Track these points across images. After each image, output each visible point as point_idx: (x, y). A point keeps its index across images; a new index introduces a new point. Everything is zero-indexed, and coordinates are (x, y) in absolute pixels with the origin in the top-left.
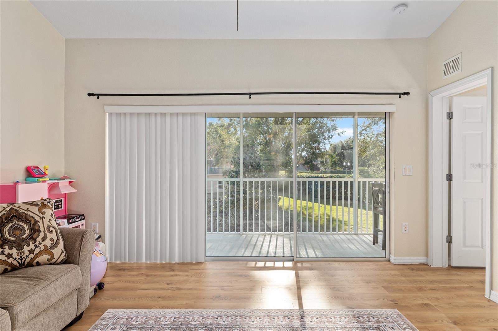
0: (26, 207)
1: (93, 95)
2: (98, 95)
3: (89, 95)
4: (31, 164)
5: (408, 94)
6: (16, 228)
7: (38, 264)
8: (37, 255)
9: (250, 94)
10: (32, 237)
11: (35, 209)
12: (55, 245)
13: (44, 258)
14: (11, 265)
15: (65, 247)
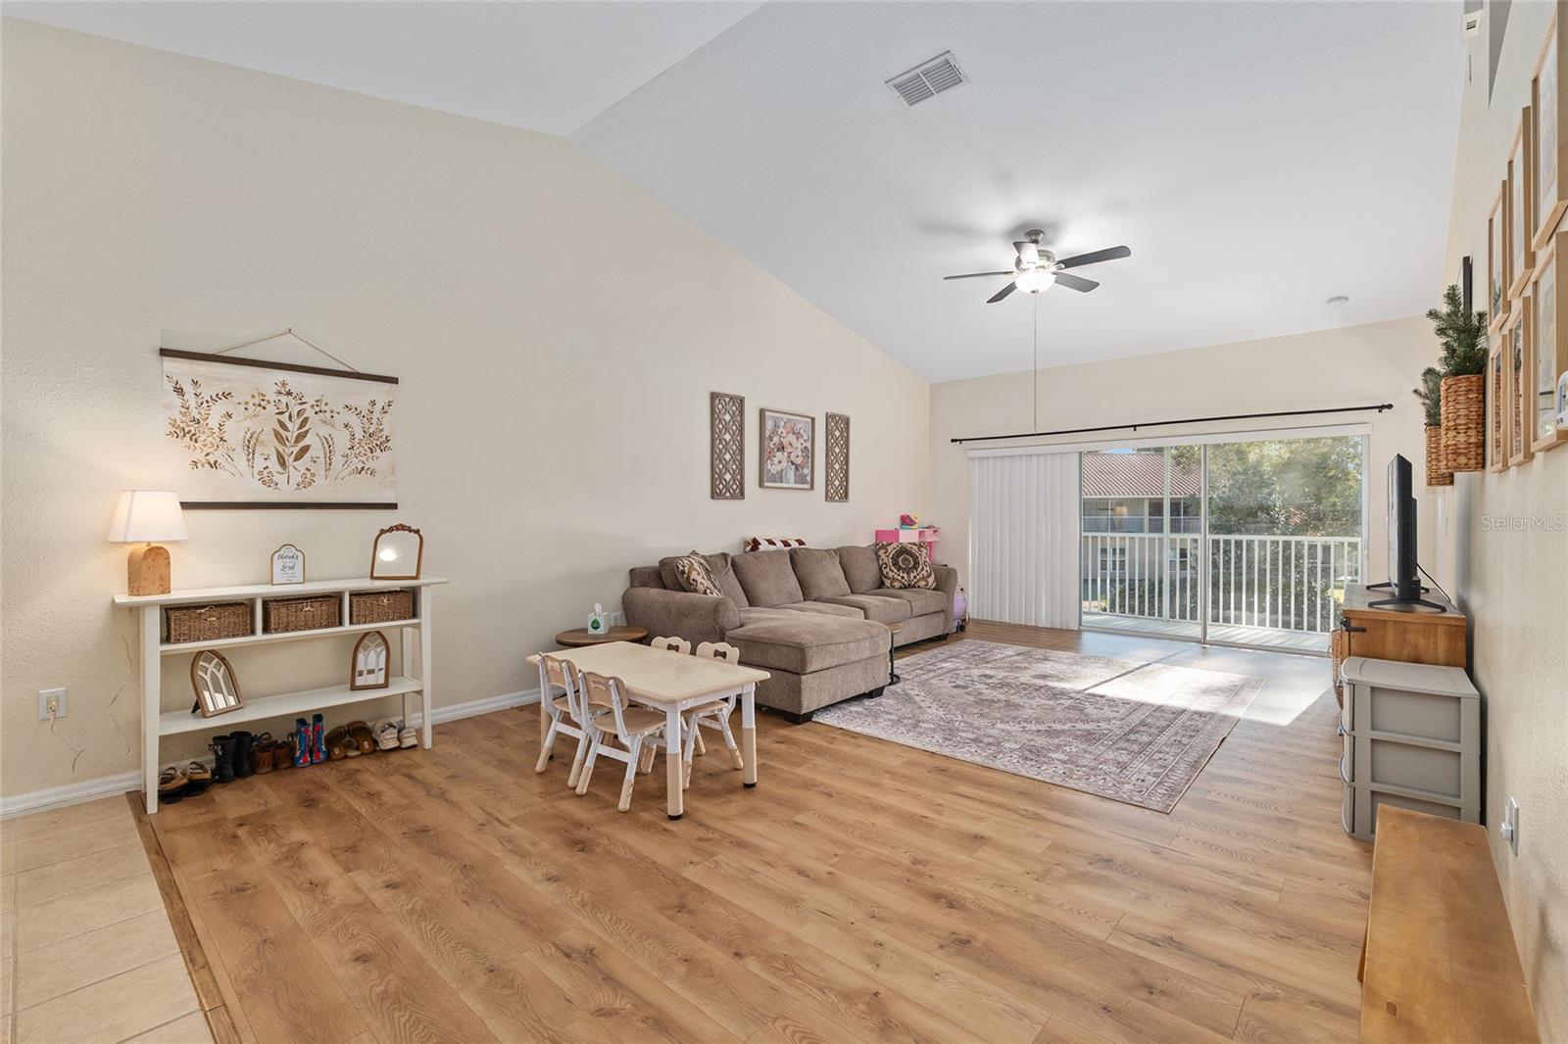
0: (910, 546)
1: (956, 440)
2: (961, 440)
3: (953, 441)
4: (905, 513)
5: (1390, 406)
6: (905, 560)
7: (919, 587)
8: (918, 580)
9: (1135, 426)
10: (915, 567)
11: (916, 548)
12: (929, 575)
13: (922, 584)
14: (903, 584)
15: (935, 578)
